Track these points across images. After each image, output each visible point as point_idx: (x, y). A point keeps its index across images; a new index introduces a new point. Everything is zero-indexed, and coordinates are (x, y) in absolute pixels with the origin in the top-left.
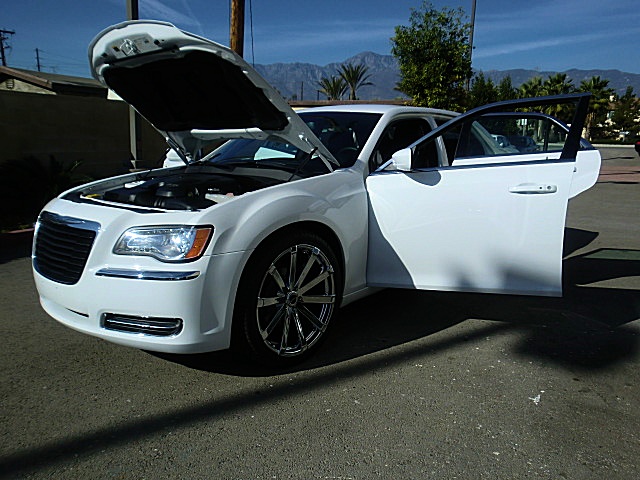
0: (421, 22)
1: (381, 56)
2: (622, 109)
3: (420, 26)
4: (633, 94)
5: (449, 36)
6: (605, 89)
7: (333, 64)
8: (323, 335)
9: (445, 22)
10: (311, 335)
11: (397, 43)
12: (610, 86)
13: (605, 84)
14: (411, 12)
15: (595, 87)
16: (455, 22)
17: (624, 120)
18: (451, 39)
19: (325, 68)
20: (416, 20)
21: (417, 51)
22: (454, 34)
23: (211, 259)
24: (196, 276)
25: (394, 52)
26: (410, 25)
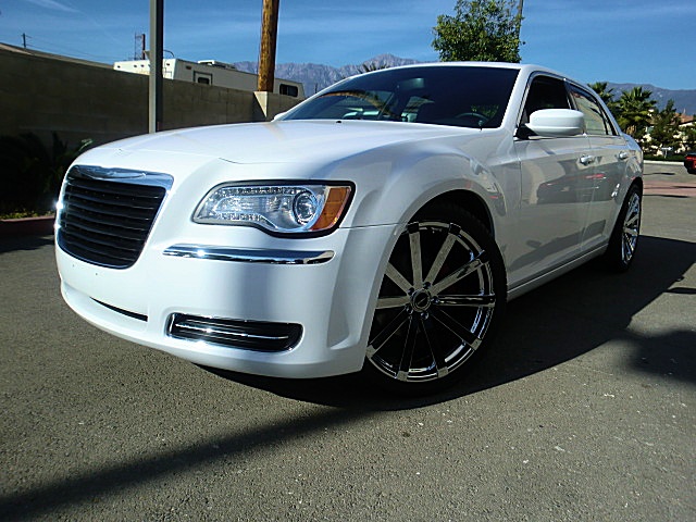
0: (466, 10)
1: (401, 60)
2: (662, 124)
3: (467, 16)
4: (673, 108)
5: (497, 29)
6: (647, 101)
7: (348, 66)
8: (475, 354)
9: (494, 11)
11: (440, 34)
12: (652, 98)
13: (647, 95)
15: (637, 98)
16: (505, 13)
17: (663, 135)
18: (499, 34)
19: (341, 70)
20: (462, 9)
21: (462, 43)
22: (503, 26)
23: (351, 233)
24: (329, 259)
25: (436, 45)
26: (454, 15)
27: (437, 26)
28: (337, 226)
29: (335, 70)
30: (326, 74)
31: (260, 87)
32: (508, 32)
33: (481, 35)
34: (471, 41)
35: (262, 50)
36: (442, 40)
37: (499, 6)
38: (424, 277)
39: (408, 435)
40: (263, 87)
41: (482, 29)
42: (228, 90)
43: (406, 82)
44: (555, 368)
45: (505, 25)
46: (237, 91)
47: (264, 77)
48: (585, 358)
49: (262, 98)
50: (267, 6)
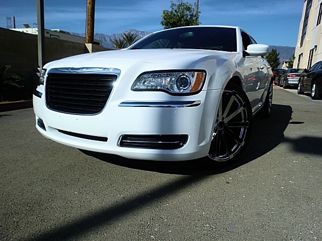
0: (176, 8)
1: (139, 32)
3: (176, 11)
5: (189, 17)
7: (115, 35)
8: (242, 148)
9: (189, 9)
10: (234, 148)
11: (164, 18)
14: (171, 3)
16: (192, 10)
18: (190, 19)
19: (111, 36)
20: (174, 7)
21: (174, 22)
22: (192, 16)
23: (207, 92)
24: (199, 104)
25: (162, 23)
26: (170, 10)
27: (163, 15)
28: (201, 90)
29: (108, 36)
30: (105, 38)
31: (87, 41)
32: (194, 18)
33: (182, 19)
34: (178, 22)
35: (88, 24)
36: (165, 21)
37: (190, 7)
38: (222, 115)
39: (229, 183)
40: (88, 41)
41: (183, 17)
42: (73, 43)
43: (185, 34)
44: (268, 153)
45: (193, 15)
46: (77, 43)
47: (89, 37)
48: (276, 148)
49: (89, 46)
50: (90, 3)
